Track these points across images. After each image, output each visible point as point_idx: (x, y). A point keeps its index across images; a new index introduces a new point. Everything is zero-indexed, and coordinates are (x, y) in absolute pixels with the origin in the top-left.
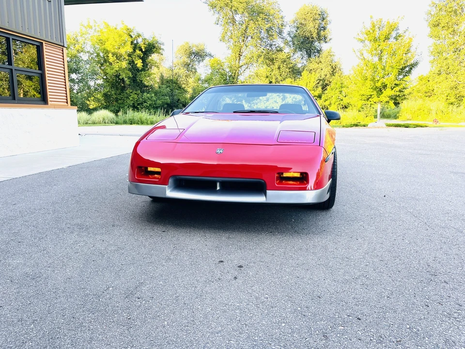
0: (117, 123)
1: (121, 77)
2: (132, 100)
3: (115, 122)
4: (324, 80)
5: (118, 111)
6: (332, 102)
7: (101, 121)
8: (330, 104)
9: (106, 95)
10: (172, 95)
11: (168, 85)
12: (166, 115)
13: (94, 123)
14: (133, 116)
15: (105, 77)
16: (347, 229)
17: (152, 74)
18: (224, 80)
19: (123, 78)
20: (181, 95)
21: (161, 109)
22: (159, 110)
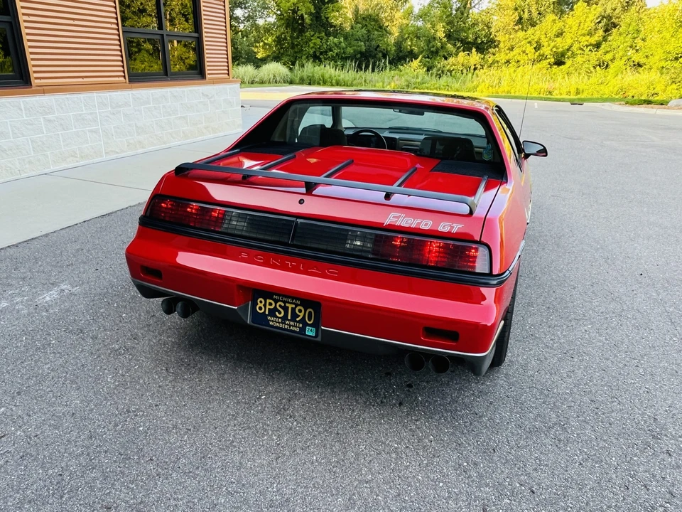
0: (291, 83)
1: (299, 13)
2: (313, 47)
3: (289, 80)
4: (609, 18)
5: (293, 64)
6: (617, 55)
7: (271, 80)
8: (613, 60)
9: (279, 41)
10: (368, 39)
11: (364, 23)
12: (357, 72)
13: (262, 82)
14: (313, 73)
15: (279, 12)
16: (565, 336)
17: (342, 7)
18: (448, 16)
19: (302, 15)
20: (381, 39)
21: (352, 61)
22: (349, 62)
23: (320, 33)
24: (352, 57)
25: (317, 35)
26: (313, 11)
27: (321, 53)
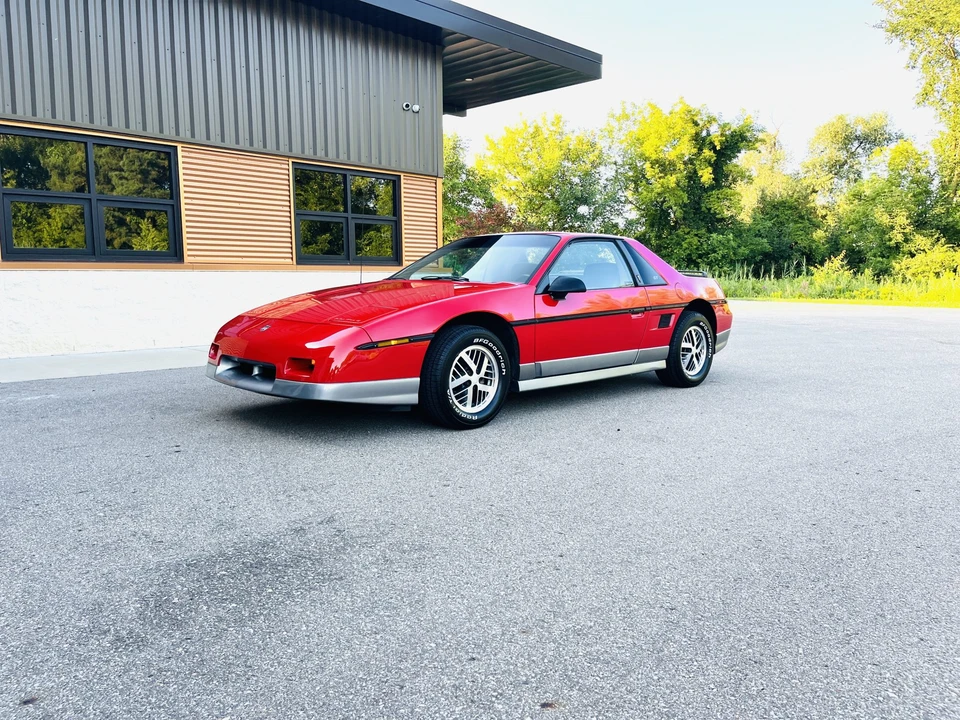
23: (698, 229)
24: (747, 260)
25: (695, 232)
26: (686, 201)
27: (700, 256)
